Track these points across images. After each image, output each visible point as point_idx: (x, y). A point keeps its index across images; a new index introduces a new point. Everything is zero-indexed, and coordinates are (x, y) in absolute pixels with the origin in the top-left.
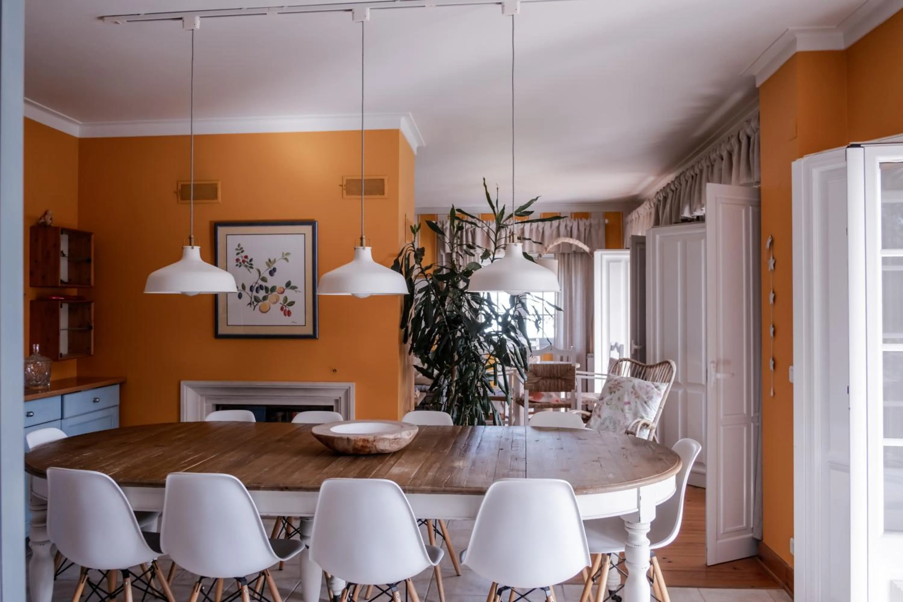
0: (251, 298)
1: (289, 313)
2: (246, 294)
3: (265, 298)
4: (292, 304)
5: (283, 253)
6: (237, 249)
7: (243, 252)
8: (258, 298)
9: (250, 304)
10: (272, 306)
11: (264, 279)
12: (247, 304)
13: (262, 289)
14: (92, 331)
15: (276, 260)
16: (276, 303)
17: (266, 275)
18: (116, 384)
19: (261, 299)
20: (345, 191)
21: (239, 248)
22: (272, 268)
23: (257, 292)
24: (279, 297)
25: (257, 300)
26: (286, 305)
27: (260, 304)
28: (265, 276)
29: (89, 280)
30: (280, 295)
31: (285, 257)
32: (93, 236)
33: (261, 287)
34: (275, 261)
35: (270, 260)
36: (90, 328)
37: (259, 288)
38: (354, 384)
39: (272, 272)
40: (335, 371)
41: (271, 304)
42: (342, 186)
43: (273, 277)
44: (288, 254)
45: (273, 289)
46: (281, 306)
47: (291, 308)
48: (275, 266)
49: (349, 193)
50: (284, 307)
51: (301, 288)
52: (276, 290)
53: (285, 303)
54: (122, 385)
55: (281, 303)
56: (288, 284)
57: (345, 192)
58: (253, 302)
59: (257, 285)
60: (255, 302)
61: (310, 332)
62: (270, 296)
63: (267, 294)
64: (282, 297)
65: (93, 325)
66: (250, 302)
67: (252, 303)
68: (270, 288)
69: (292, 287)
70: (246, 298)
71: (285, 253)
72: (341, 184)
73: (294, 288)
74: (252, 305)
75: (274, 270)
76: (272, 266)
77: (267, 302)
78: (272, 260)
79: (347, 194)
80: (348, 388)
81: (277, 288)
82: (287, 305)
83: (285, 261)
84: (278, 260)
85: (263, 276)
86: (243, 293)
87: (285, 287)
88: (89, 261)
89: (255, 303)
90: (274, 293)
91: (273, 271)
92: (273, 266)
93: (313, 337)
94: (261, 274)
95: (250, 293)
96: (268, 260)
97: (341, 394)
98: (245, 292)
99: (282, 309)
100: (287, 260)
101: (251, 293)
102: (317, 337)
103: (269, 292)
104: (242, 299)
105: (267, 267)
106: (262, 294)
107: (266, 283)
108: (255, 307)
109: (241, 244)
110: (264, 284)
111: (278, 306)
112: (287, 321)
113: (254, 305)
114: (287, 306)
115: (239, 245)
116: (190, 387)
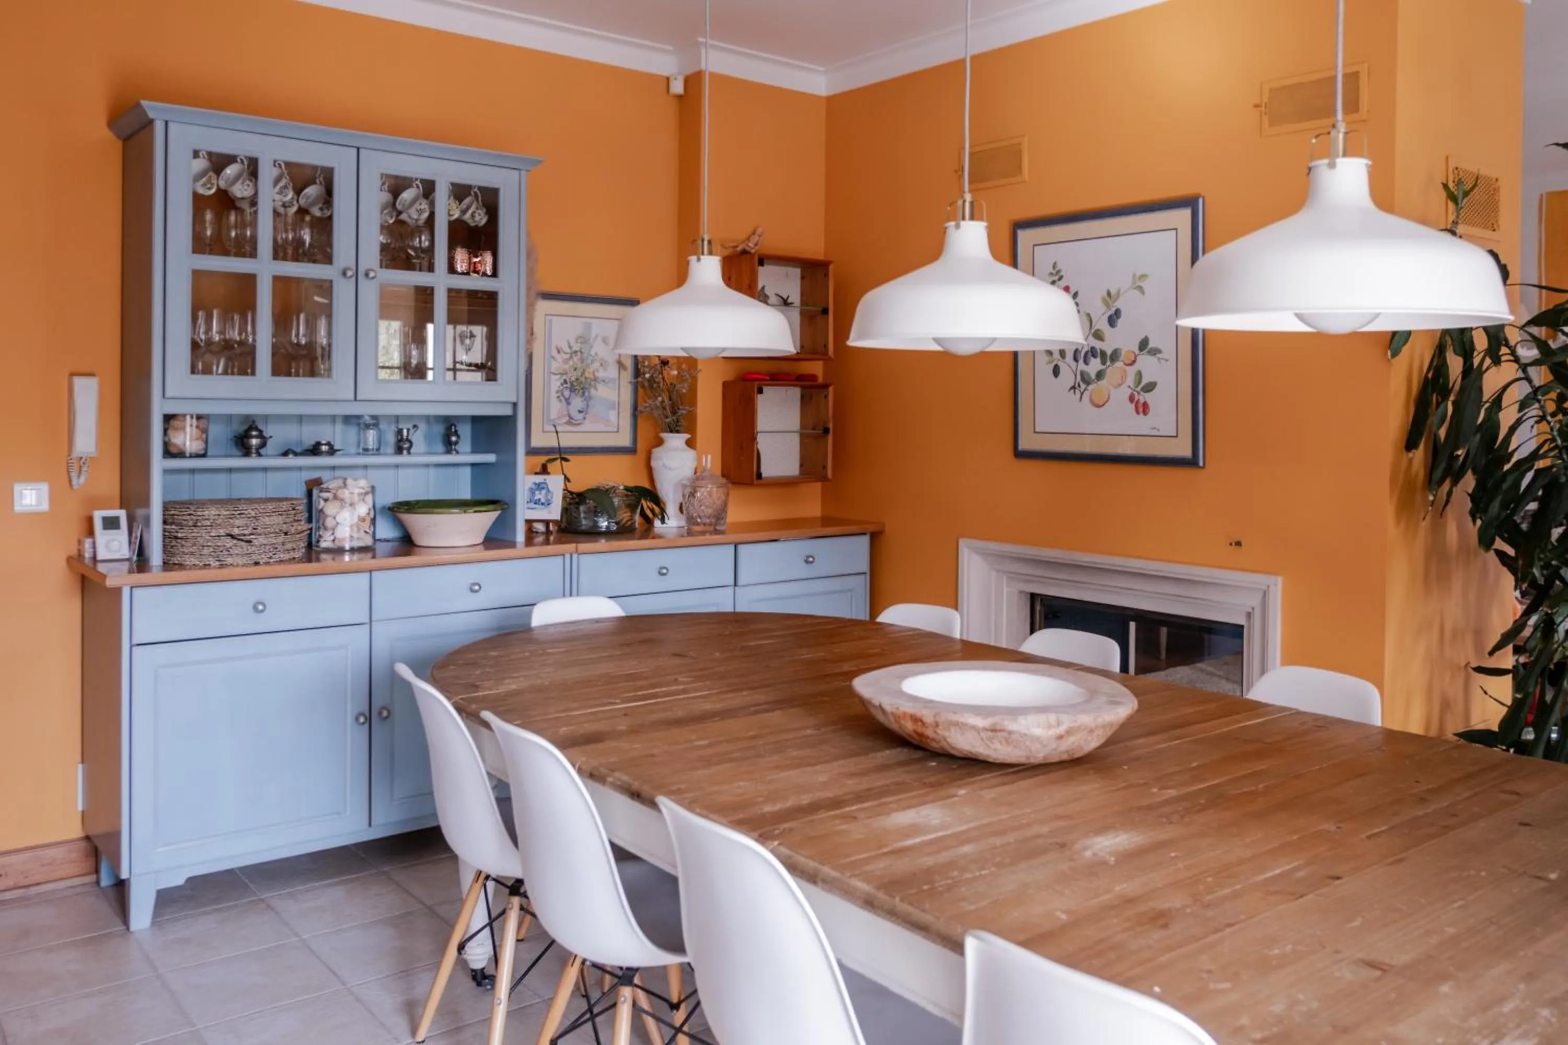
0: (1076, 376)
1: (1143, 409)
2: (1066, 365)
3: (1100, 375)
4: (1150, 387)
5: (1134, 276)
6: (1052, 274)
7: (1060, 278)
8: (1088, 375)
9: (1073, 388)
10: (1115, 393)
11: (1098, 336)
12: (1068, 388)
13: (1095, 356)
14: (830, 437)
15: (1122, 292)
16: (1120, 385)
17: (1102, 324)
18: (864, 534)
19: (1093, 376)
20: (1267, 117)
21: (1054, 272)
22: (1113, 310)
23: (1086, 362)
24: (1125, 371)
25: (1086, 379)
26: (1139, 389)
27: (1091, 387)
28: (1100, 328)
29: (826, 346)
30: (1128, 368)
31: (1138, 284)
32: (831, 267)
33: (1093, 352)
34: (1118, 294)
35: (1109, 294)
36: (826, 431)
37: (1090, 353)
38: (1280, 580)
39: (1112, 320)
40: (1238, 544)
41: (1112, 389)
42: (1257, 106)
43: (1116, 328)
44: (1143, 277)
45: (1115, 356)
46: (1130, 391)
47: (1148, 397)
48: (1118, 304)
49: (1276, 119)
50: (1136, 394)
51: (1169, 351)
52: (1121, 358)
53: (1137, 387)
54: (876, 537)
55: (1129, 387)
56: (1144, 344)
57: (1266, 119)
58: (1079, 386)
59: (1086, 349)
60: (1081, 384)
61: (1185, 451)
62: (1108, 370)
63: (1104, 367)
64: (1131, 371)
65: (831, 426)
66: (1072, 384)
67: (1077, 385)
68: (1109, 352)
69: (1151, 349)
70: (1067, 376)
71: (1138, 275)
72: (1258, 102)
73: (1155, 352)
74: (1077, 391)
75: (1118, 313)
76: (1113, 306)
77: (1103, 383)
78: (1113, 292)
79: (1271, 124)
80: (1265, 588)
81: (1123, 353)
82: (1142, 389)
83: (1137, 292)
84: (1125, 292)
85: (1096, 328)
86: (1061, 364)
87: (1137, 352)
88: (825, 311)
89: (1083, 386)
90: (1119, 364)
91: (1115, 317)
92: (1115, 304)
93: (1191, 463)
94: (1094, 323)
95: (1073, 364)
96: (1105, 294)
97: (1254, 601)
98: (1065, 363)
99: (1131, 399)
100: (1140, 289)
101: (1075, 364)
102: (1201, 464)
103: (1108, 363)
104: (1059, 378)
105: (1104, 308)
106: (1095, 365)
107: (1102, 343)
108: (1082, 394)
109: (1058, 264)
110: (1098, 345)
111: (1125, 392)
112: (1142, 424)
113: (1080, 391)
114: (1142, 393)
115: (1054, 266)
116: (977, 553)
